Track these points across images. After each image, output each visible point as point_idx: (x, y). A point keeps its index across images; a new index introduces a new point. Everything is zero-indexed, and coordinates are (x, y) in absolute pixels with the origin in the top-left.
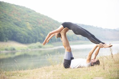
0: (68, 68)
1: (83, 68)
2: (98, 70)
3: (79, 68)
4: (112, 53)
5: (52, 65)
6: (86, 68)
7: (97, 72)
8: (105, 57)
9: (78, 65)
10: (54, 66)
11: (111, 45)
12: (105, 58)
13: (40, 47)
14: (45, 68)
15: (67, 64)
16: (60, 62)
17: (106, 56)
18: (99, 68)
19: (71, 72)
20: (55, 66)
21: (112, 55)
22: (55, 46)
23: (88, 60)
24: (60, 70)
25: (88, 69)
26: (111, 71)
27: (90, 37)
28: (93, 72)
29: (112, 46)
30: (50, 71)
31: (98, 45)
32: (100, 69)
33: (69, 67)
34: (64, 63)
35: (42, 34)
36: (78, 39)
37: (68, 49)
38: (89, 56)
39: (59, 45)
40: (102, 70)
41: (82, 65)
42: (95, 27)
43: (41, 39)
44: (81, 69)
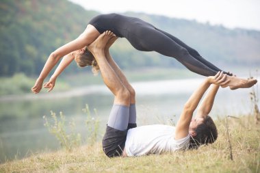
0: (117, 155)
1: (165, 157)
2: (210, 161)
3: (151, 156)
4: (256, 107)
5: (65, 149)
6: (175, 155)
7: (208, 167)
8: (233, 120)
9: (147, 146)
10: (70, 151)
11: (254, 79)
12: (235, 124)
13: (26, 89)
14: (41, 156)
15: (115, 143)
16: (90, 138)
17: (237, 116)
18: (216, 155)
19: (127, 169)
20: (74, 150)
21: (257, 112)
22: (73, 85)
23: (180, 130)
24: (92, 164)
25: (181, 157)
26: (256, 164)
27: (185, 54)
28: (196, 167)
29: (255, 82)
30: (58, 167)
31: (212, 78)
32: (219, 160)
33: (121, 153)
34: (106, 141)
35: (30, 49)
36: (149, 64)
37: (122, 97)
38: (185, 117)
39: (87, 84)
40: (226, 162)
41: (162, 146)
42: (201, 25)
43: (30, 63)
44: (157, 158)
